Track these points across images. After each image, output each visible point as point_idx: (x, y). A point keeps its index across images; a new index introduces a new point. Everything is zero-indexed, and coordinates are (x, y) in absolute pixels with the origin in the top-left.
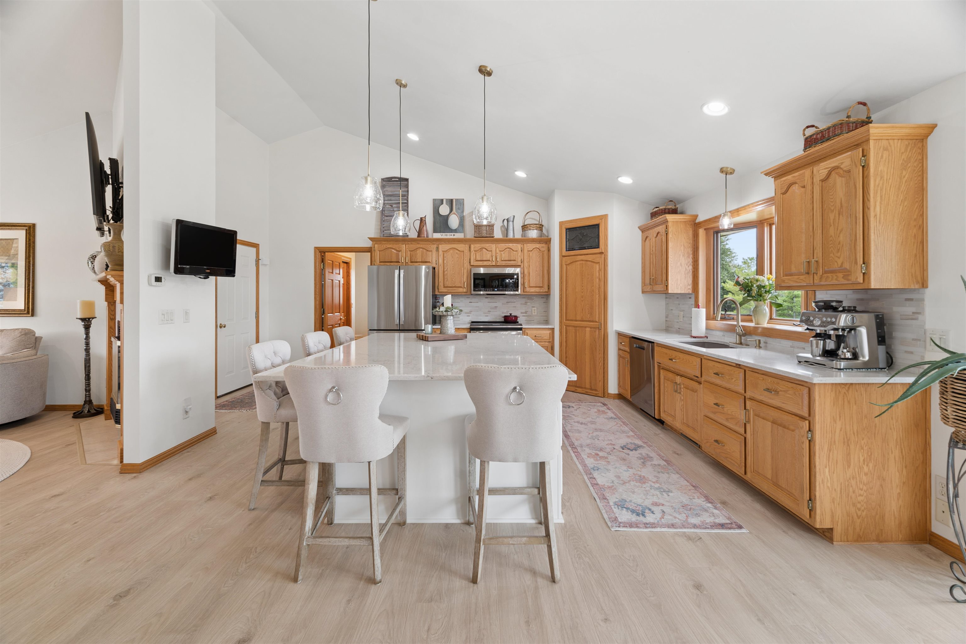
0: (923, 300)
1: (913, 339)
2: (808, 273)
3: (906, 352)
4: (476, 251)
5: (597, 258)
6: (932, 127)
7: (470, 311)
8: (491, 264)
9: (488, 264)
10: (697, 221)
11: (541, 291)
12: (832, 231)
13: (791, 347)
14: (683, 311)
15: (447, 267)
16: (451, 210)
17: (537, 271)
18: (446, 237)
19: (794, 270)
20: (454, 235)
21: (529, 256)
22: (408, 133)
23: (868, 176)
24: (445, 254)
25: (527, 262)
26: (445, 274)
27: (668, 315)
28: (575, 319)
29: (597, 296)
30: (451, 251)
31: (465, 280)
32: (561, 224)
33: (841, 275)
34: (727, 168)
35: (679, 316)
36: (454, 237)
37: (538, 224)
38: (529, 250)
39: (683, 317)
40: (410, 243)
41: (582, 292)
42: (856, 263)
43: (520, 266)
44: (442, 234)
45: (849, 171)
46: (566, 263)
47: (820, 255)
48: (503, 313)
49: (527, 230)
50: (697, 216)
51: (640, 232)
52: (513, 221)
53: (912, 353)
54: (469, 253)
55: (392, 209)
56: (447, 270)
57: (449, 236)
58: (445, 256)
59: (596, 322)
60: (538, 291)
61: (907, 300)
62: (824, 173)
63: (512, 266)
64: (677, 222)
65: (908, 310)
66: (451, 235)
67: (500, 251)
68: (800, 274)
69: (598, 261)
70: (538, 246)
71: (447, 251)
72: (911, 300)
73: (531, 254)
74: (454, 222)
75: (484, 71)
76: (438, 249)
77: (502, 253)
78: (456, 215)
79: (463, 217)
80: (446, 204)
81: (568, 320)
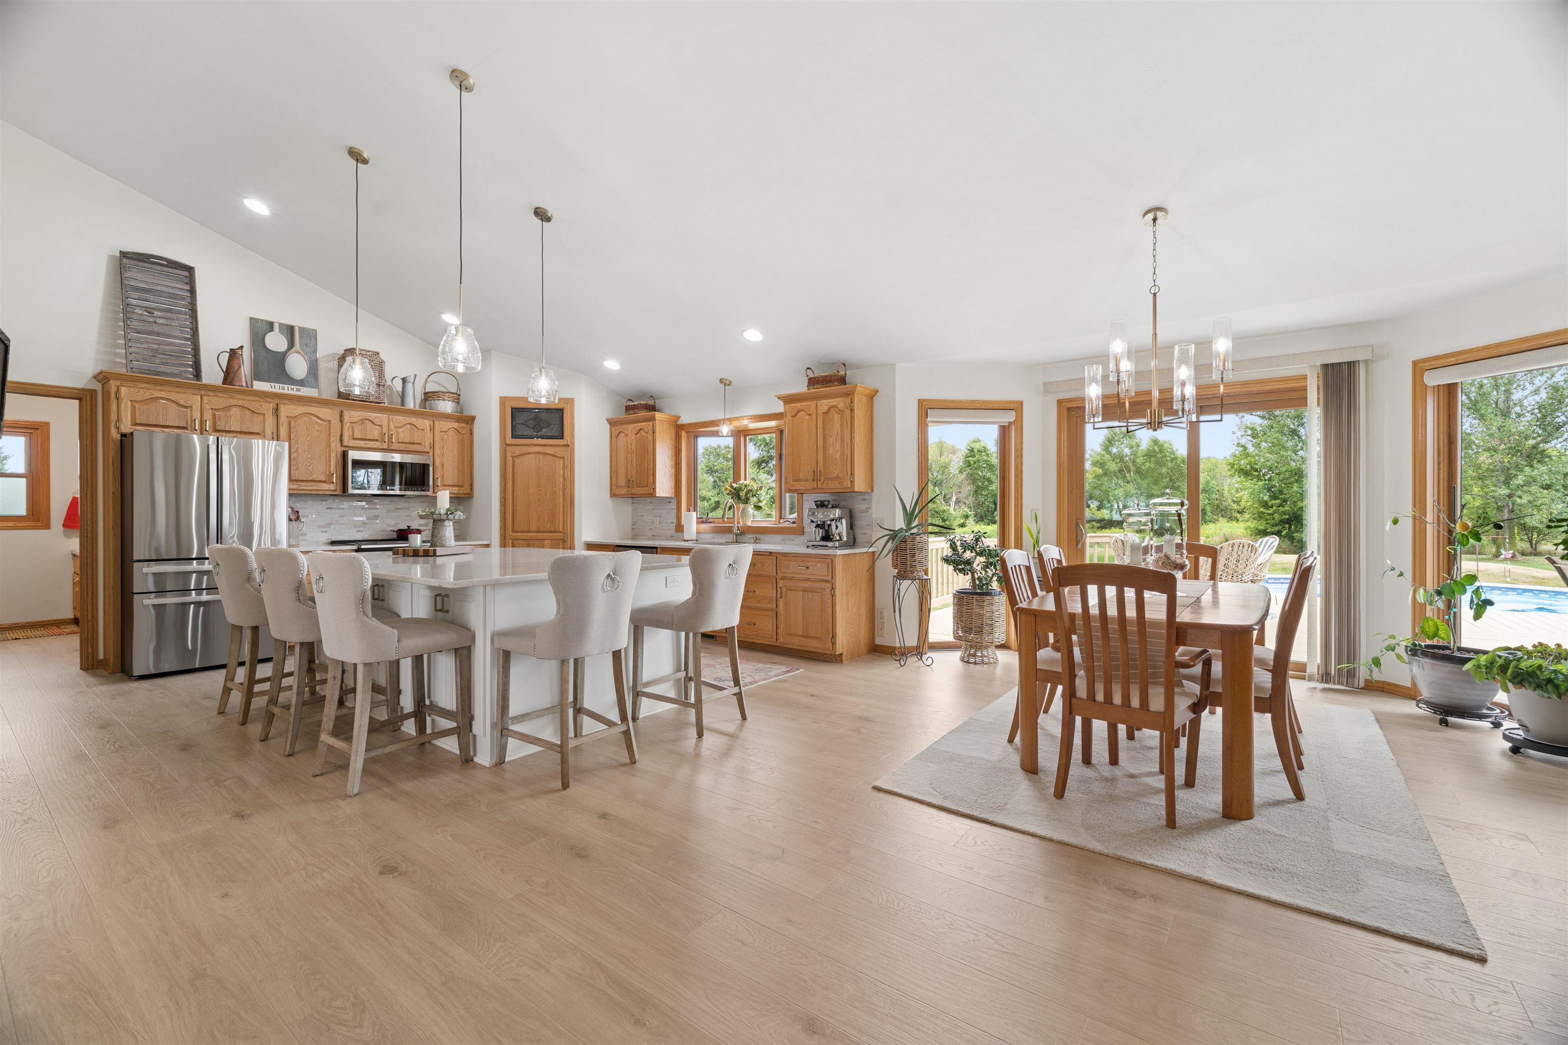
0: (871, 500)
1: (866, 525)
2: (813, 480)
3: (863, 534)
4: (354, 423)
5: (560, 452)
6: (877, 392)
7: (327, 524)
8: (381, 447)
9: (375, 446)
10: (679, 423)
11: (461, 492)
12: (831, 450)
13: (782, 540)
14: (660, 516)
15: (297, 446)
16: (291, 345)
17: (454, 462)
18: (281, 391)
19: (802, 477)
20: (298, 390)
21: (443, 440)
22: (245, 197)
23: (854, 417)
24: (292, 423)
25: (440, 448)
26: (292, 457)
27: (636, 522)
28: (527, 530)
29: (561, 499)
30: (306, 419)
31: (332, 470)
32: (503, 401)
33: (837, 482)
34: (726, 379)
35: (653, 522)
36: (299, 393)
37: (456, 394)
38: (442, 430)
39: (660, 523)
40: (211, 393)
41: (539, 495)
42: (847, 474)
43: (428, 453)
44: (272, 384)
45: (843, 411)
46: (513, 455)
47: (822, 467)
48: (388, 525)
49: (438, 400)
50: (679, 417)
51: (608, 426)
52: (413, 383)
53: (865, 534)
54: (339, 425)
55: (151, 320)
56: (296, 451)
57: (287, 389)
58: (292, 426)
59: (559, 532)
60: (456, 492)
61: (863, 500)
62: (825, 408)
63: (416, 452)
64: (663, 420)
65: (863, 506)
66: (292, 389)
67: (396, 427)
68: (807, 480)
69: (563, 456)
70: (455, 425)
71: (295, 417)
72: (865, 499)
73: (445, 436)
74: (297, 365)
75: (542, 215)
76: (276, 411)
77: (400, 430)
78: (302, 355)
79: (316, 360)
80: (280, 331)
81: (517, 532)
